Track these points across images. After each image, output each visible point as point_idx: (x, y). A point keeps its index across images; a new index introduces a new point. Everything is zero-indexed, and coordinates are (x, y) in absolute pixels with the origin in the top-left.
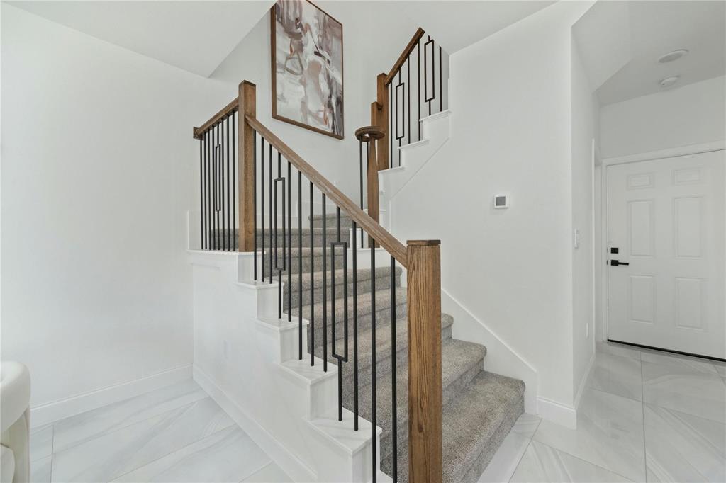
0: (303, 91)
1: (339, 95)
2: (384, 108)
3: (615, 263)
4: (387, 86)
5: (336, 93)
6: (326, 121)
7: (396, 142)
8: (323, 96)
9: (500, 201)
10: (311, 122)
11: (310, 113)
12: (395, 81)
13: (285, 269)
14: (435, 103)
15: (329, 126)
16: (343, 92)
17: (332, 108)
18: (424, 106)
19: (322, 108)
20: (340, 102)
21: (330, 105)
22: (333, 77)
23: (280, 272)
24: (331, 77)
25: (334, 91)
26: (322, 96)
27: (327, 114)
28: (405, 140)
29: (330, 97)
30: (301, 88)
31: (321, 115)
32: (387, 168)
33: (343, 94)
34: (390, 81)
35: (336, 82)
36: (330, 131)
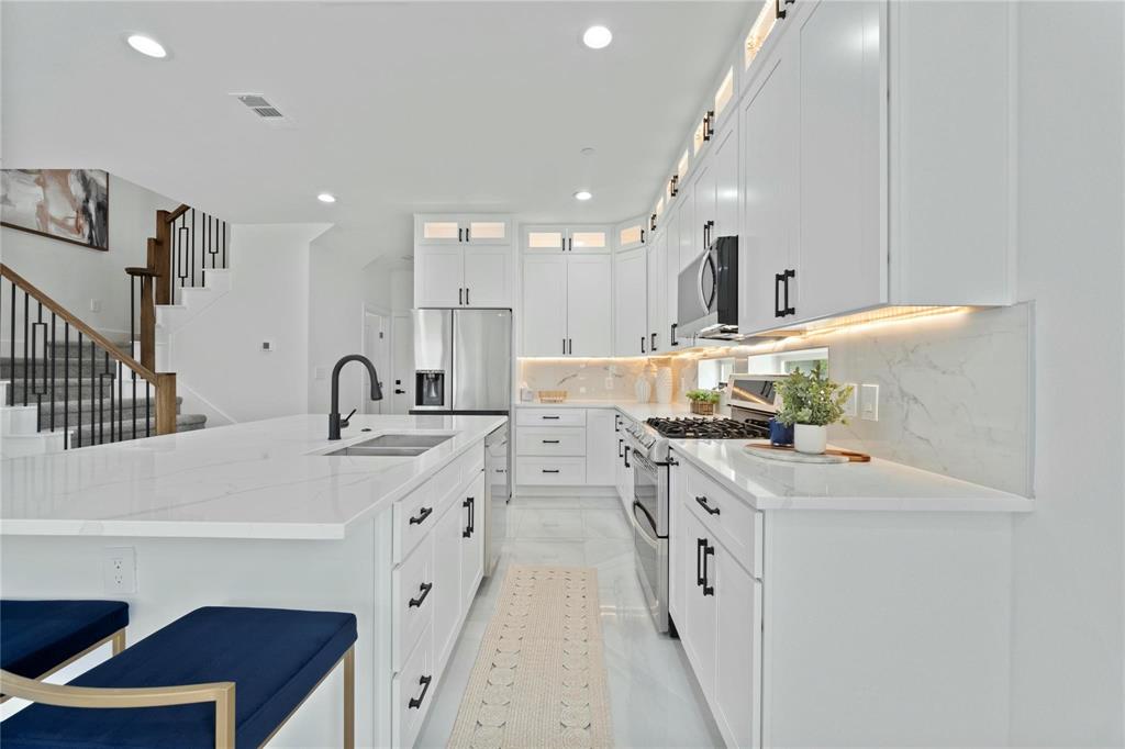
0: (42, 193)
1: (101, 199)
2: (165, 245)
3: (398, 392)
4: (170, 223)
5: (97, 197)
6: (79, 229)
7: (178, 281)
8: (75, 200)
9: (266, 346)
10: (53, 230)
11: (53, 219)
12: (179, 221)
13: (46, 393)
14: (219, 257)
15: (83, 235)
16: (107, 195)
17: (90, 215)
18: (209, 257)
19: (75, 214)
20: (103, 208)
21: (85, 211)
22: (92, 178)
23: (40, 395)
24: (88, 178)
25: (94, 194)
26: (73, 200)
27: (81, 221)
28: (188, 281)
29: (87, 201)
30: (39, 190)
31: (71, 222)
32: (168, 304)
33: (107, 200)
34: (173, 220)
35: (97, 184)
36: (85, 241)
